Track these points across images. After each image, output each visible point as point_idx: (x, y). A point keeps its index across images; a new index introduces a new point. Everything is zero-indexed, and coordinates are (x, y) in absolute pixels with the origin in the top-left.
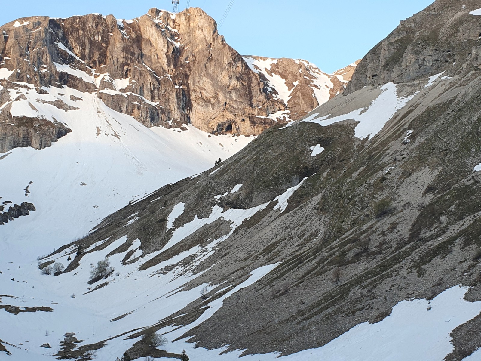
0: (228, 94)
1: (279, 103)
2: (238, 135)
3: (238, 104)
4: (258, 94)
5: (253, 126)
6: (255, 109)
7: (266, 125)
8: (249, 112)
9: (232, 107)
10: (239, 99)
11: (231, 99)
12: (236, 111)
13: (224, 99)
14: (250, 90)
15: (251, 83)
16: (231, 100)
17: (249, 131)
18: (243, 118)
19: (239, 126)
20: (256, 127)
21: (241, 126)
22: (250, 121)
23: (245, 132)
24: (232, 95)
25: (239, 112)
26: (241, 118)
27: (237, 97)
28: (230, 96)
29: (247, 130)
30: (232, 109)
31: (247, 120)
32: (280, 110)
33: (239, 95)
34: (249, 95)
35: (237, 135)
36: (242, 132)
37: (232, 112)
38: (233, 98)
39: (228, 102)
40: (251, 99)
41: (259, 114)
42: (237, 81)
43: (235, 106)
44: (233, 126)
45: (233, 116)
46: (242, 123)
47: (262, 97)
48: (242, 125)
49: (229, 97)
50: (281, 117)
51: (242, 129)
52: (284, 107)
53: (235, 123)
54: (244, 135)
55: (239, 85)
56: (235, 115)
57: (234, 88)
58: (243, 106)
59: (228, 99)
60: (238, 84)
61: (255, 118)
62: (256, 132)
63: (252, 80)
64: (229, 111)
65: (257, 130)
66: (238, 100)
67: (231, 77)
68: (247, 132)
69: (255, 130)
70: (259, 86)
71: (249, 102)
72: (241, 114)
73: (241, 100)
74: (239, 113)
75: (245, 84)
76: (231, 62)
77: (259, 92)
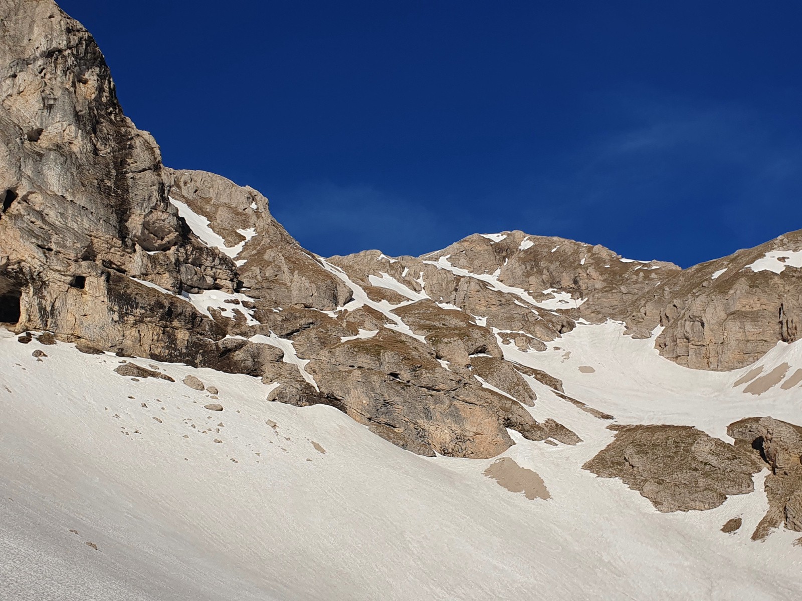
0: (30, 163)
1: (217, 261)
2: (47, 339)
3: (66, 209)
4: (154, 200)
5: (121, 316)
6: (135, 251)
7: (176, 323)
8: (109, 257)
9: (41, 215)
10: (73, 194)
11: (39, 186)
12: (54, 238)
13: (7, 175)
14: (121, 176)
15: (127, 155)
16: (41, 190)
17: (97, 331)
18: (79, 272)
19: (57, 304)
20: (131, 319)
21: (64, 303)
22: (109, 290)
23: (77, 333)
24: (45, 170)
25: (69, 243)
26: (73, 269)
27: (67, 183)
28: (39, 173)
29: (88, 327)
30: (39, 223)
31: (96, 284)
32: (217, 287)
33: (77, 181)
34: (115, 192)
35: (40, 339)
36: (65, 331)
37: (37, 237)
38: (47, 184)
39: (21, 193)
40: (122, 212)
41: (145, 275)
42: (73, 128)
43: (53, 216)
44: (27, 299)
45: (39, 254)
46: (74, 291)
47: (165, 216)
48: (70, 301)
49: (29, 173)
50: (224, 310)
51: (67, 319)
52: (232, 280)
53: (41, 285)
54: (74, 345)
55: (79, 145)
56: (45, 249)
57: (58, 148)
58: (86, 224)
59: (25, 182)
60: (76, 137)
61: (132, 286)
62: (128, 342)
63: (131, 147)
64: (21, 229)
65: (134, 332)
66: (69, 199)
67: (52, 102)
68: (89, 334)
69: (127, 333)
70: (159, 175)
71: (113, 218)
72: (72, 256)
73: (81, 200)
74: (65, 247)
75: (105, 151)
76: (60, 51)
77: (155, 193)
